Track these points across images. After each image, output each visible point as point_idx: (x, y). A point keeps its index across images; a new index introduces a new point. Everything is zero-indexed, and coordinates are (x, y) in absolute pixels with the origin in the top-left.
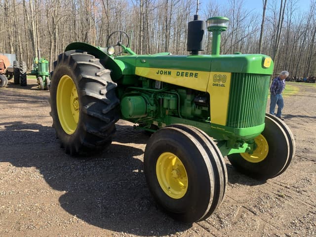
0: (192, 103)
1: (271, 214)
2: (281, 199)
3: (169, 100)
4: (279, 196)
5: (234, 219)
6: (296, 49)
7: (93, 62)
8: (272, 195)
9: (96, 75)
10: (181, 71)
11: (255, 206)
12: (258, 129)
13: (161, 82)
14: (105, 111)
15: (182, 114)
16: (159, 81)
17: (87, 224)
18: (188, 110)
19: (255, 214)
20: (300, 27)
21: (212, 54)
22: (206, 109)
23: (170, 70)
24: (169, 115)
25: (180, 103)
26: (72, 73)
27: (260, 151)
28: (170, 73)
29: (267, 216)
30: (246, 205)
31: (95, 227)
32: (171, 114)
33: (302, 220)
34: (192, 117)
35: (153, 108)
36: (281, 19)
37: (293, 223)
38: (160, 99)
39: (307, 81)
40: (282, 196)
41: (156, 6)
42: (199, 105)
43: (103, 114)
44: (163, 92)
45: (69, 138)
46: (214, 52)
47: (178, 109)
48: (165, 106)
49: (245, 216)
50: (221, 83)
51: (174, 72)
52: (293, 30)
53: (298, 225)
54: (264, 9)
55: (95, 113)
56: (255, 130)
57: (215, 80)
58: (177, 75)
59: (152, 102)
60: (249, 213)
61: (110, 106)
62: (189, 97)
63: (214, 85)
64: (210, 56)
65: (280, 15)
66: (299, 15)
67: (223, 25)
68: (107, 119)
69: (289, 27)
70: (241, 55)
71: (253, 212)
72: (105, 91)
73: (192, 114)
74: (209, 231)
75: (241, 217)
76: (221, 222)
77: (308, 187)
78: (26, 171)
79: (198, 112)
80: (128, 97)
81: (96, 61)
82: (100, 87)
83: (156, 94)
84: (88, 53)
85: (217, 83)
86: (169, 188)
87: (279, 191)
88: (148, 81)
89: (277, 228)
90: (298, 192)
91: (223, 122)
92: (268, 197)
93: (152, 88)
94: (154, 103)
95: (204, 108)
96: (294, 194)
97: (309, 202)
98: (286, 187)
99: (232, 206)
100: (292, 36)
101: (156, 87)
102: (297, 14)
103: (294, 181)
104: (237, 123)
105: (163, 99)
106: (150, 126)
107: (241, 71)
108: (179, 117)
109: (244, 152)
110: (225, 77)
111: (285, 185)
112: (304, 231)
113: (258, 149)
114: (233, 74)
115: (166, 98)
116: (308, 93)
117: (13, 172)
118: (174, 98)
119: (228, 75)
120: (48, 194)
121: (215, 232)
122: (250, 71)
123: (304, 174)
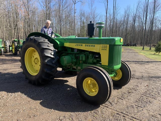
0: (92, 57)
1: (128, 99)
2: (130, 93)
3: (82, 57)
4: (129, 92)
5: (116, 102)
6: (120, 31)
7: (45, 41)
8: (126, 93)
9: (48, 46)
10: (87, 44)
11: (122, 97)
12: (119, 66)
13: (77, 49)
14: (53, 62)
15: (88, 62)
16: (76, 49)
17: (59, 112)
18: (91, 60)
19: (122, 100)
20: (121, 21)
21: (99, 37)
22: (99, 59)
23: (82, 44)
24: (82, 63)
25: (87, 58)
26: (36, 46)
27: (119, 76)
28: (82, 45)
29: (127, 100)
30: (118, 97)
31: (63, 112)
32: (82, 62)
33: (139, 99)
34: (93, 63)
35: (75, 60)
36: (114, 18)
37: (137, 101)
38: (77, 56)
39: (126, 46)
40: (130, 92)
41: (54, 10)
42: (96, 58)
43: (53, 63)
44: (79, 53)
45: (34, 77)
46: (100, 37)
47: (86, 60)
48: (81, 59)
49: (119, 101)
50: (105, 49)
51: (84, 45)
52: (118, 22)
53: (138, 101)
54: (107, 13)
55: (49, 63)
56: (118, 67)
57: (102, 48)
58: (85, 46)
59: (74, 58)
60: (120, 99)
61: (55, 60)
62: (91, 55)
63: (102, 49)
64: (98, 38)
65: (113, 16)
66: (120, 16)
67: (103, 25)
68: (55, 66)
69: (116, 21)
70: (111, 38)
71: (122, 99)
72: (53, 54)
73: (92, 62)
74: (108, 108)
75: (118, 101)
76: (111, 104)
77: (138, 88)
78: (18, 94)
79: (95, 61)
80: (64, 56)
81: (46, 40)
82: (51, 52)
83: (75, 54)
84: (42, 37)
85: (103, 49)
86: (89, 93)
87: (128, 91)
88: (70, 49)
89: (131, 103)
90: (135, 90)
91: (107, 64)
92: (125, 93)
93: (72, 52)
94: (75, 58)
95: (98, 59)
96: (134, 91)
97: (140, 93)
98: (130, 89)
99: (113, 98)
100: (118, 25)
101: (75, 51)
102: (119, 15)
103: (132, 87)
104: (112, 64)
105: (79, 57)
106: (72, 69)
107: (113, 44)
108: (86, 63)
109: (113, 76)
110: (107, 46)
111: (130, 88)
112: (141, 103)
113: (118, 75)
114: (110, 45)
115: (81, 56)
116: (128, 51)
117: (11, 96)
118: (84, 56)
119: (108, 46)
120: (34, 102)
121: (110, 107)
122: (116, 44)
123: (135, 84)
